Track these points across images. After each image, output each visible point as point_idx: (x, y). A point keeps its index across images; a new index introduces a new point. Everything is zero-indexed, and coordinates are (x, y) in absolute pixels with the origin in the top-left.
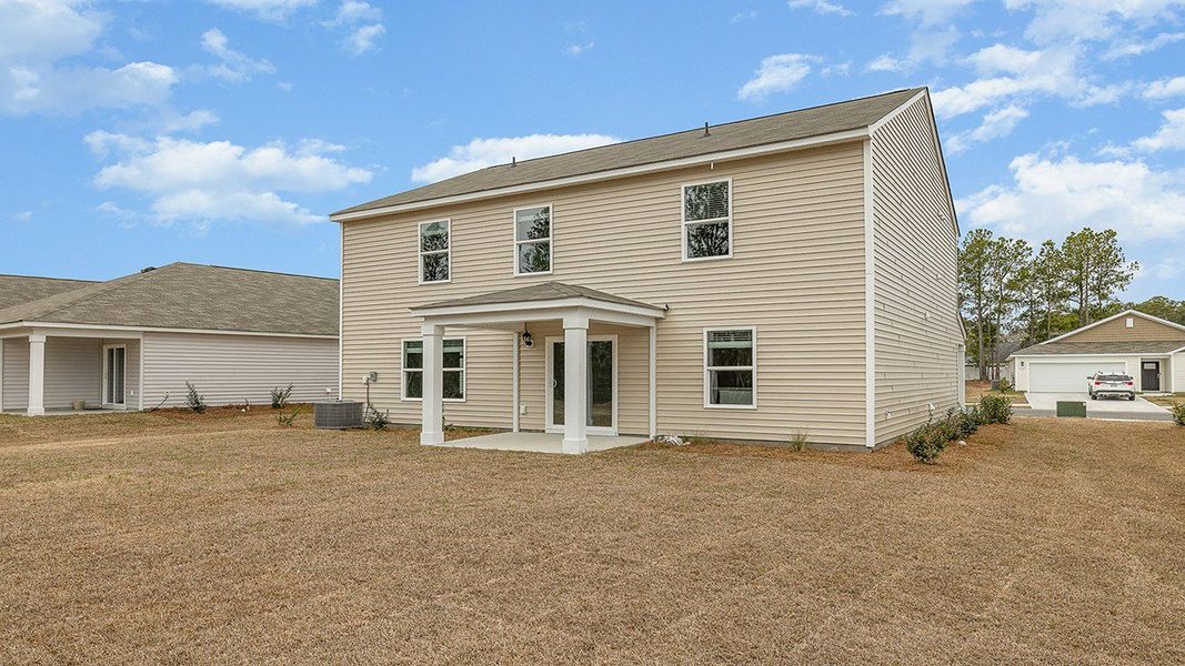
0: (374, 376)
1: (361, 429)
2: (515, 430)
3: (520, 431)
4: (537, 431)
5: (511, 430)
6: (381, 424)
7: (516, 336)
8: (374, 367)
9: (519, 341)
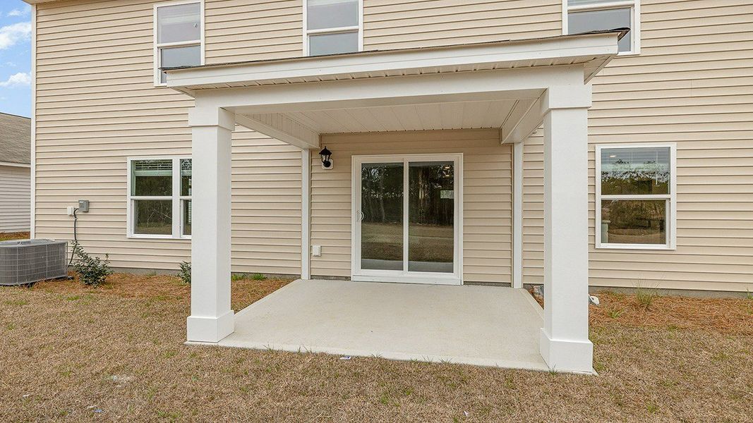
0: (86, 207)
1: (64, 279)
2: (305, 276)
3: (312, 277)
4: (338, 278)
5: (299, 277)
6: (95, 275)
7: (306, 155)
8: (86, 195)
9: (311, 161)
